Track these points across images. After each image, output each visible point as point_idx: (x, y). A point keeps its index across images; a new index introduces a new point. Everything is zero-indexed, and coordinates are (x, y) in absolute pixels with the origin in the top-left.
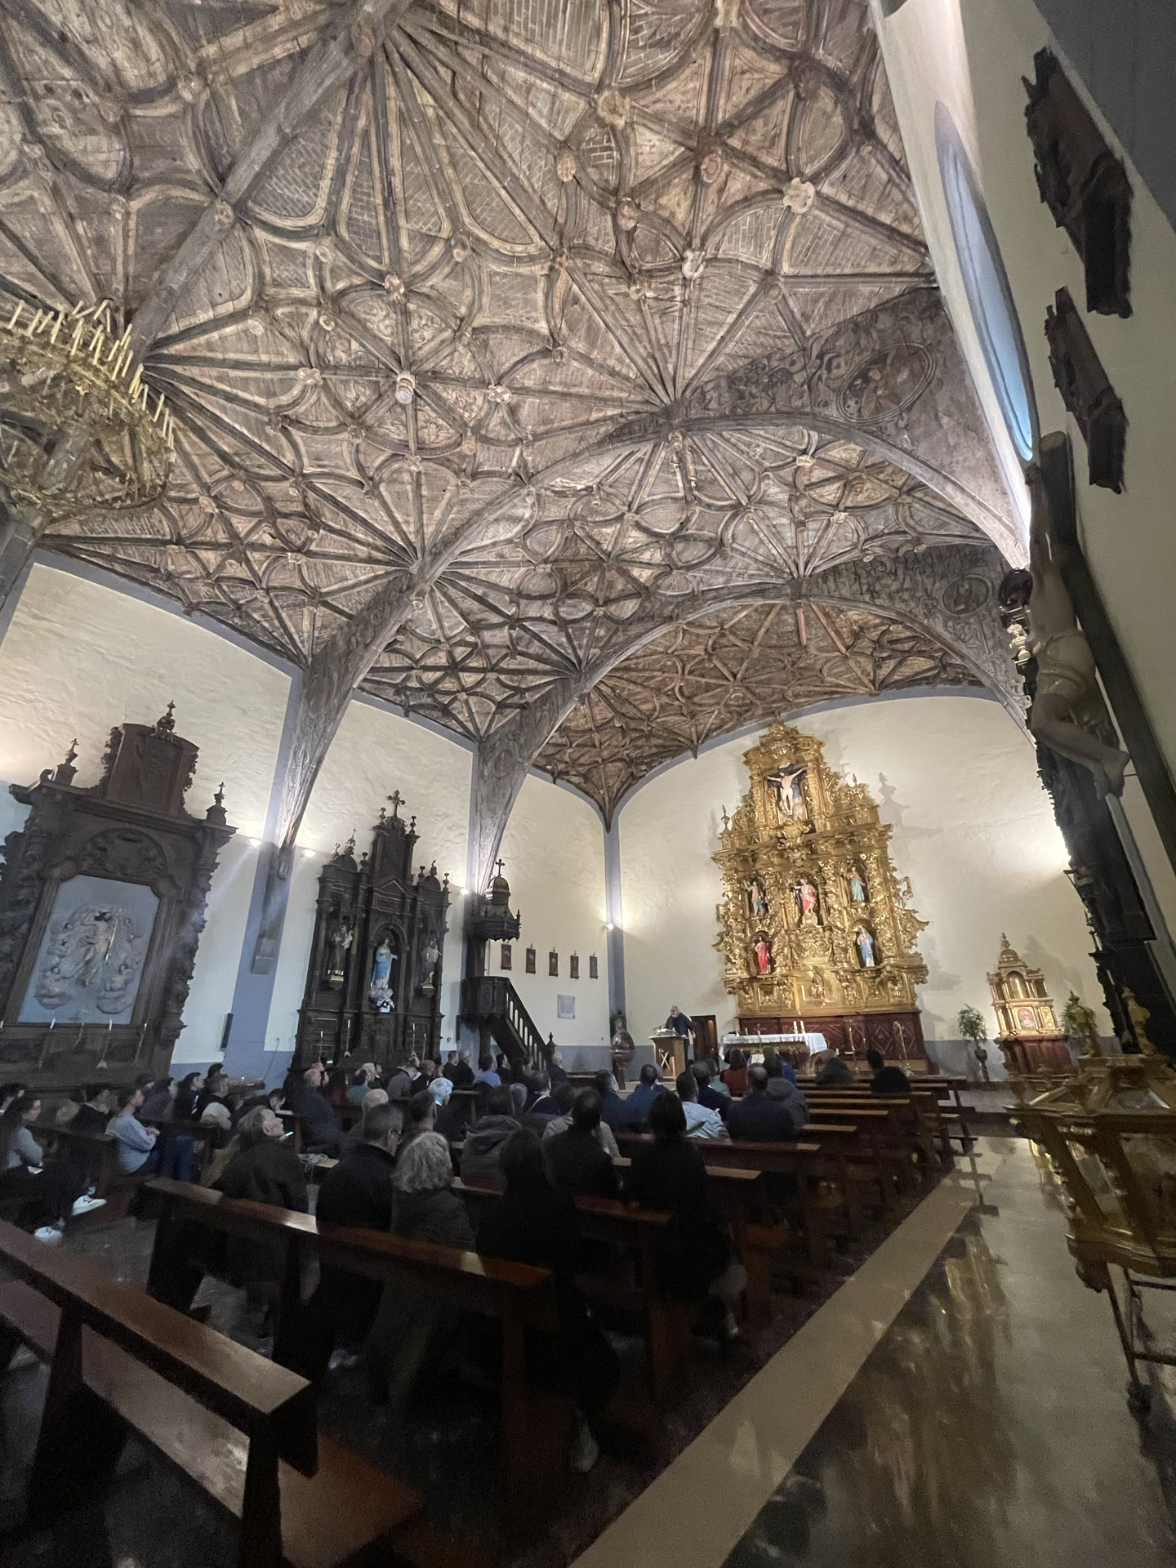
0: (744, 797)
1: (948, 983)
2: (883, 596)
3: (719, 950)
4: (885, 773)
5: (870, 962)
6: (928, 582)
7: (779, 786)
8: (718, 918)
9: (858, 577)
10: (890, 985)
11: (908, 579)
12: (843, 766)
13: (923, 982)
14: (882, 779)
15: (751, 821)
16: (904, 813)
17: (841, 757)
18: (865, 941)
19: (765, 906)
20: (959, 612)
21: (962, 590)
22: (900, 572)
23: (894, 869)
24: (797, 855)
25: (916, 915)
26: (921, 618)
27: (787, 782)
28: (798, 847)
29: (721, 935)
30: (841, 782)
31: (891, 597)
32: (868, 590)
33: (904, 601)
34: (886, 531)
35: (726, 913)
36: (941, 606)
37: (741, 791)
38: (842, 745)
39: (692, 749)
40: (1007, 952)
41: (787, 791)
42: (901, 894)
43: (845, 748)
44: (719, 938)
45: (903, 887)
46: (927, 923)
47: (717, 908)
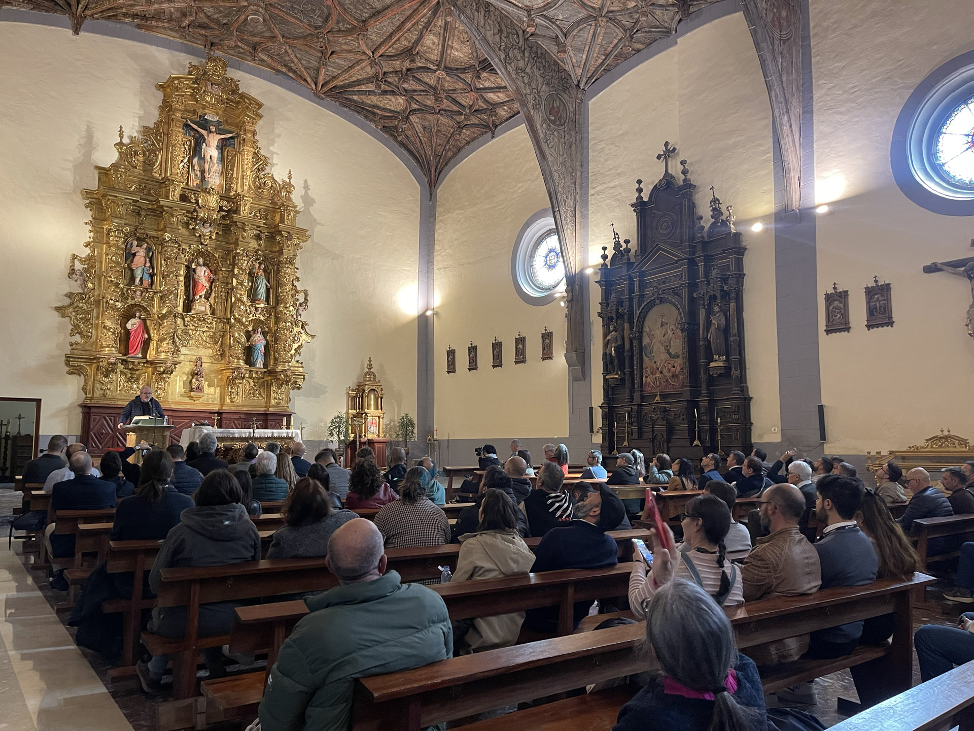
0: (145, 127)
1: (318, 392)
2: (513, 64)
3: (63, 316)
4: (309, 183)
5: (260, 363)
6: (540, 80)
7: (199, 141)
8: (72, 271)
9: (500, 31)
10: (274, 388)
11: (529, 66)
12: (273, 153)
13: (299, 388)
14: (306, 187)
15: (148, 164)
16: (318, 228)
17: (272, 142)
18: (259, 341)
19: (152, 276)
20: (550, 120)
21: (555, 106)
22: (527, 54)
23: (298, 279)
24: (206, 231)
25: (306, 327)
26: (530, 106)
27: (213, 140)
28: (212, 222)
29: (70, 295)
30: (268, 170)
31: (517, 69)
32: (504, 50)
33: (523, 82)
34: (558, 23)
35: (87, 270)
36: (542, 107)
37: (140, 118)
38: (277, 131)
39: (73, 15)
40: (370, 373)
41: (211, 150)
42: (298, 303)
43: (279, 136)
44: (67, 301)
45: (301, 297)
46: (313, 336)
47: (74, 257)
